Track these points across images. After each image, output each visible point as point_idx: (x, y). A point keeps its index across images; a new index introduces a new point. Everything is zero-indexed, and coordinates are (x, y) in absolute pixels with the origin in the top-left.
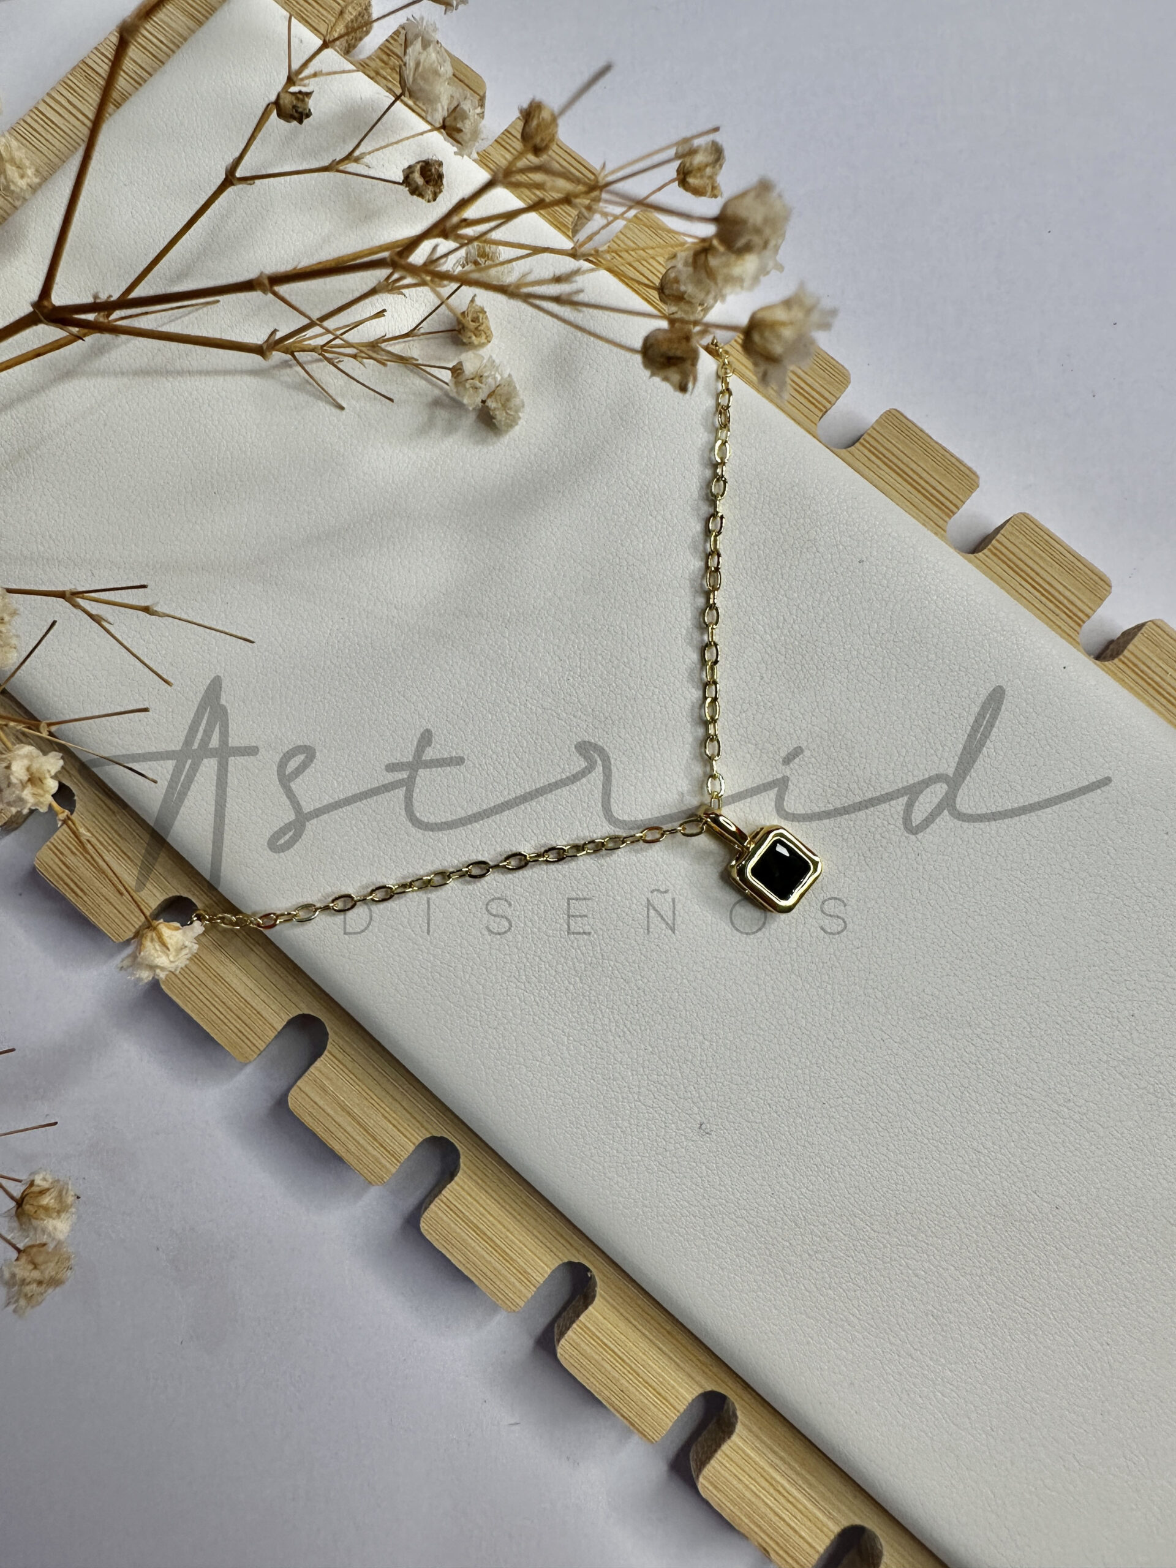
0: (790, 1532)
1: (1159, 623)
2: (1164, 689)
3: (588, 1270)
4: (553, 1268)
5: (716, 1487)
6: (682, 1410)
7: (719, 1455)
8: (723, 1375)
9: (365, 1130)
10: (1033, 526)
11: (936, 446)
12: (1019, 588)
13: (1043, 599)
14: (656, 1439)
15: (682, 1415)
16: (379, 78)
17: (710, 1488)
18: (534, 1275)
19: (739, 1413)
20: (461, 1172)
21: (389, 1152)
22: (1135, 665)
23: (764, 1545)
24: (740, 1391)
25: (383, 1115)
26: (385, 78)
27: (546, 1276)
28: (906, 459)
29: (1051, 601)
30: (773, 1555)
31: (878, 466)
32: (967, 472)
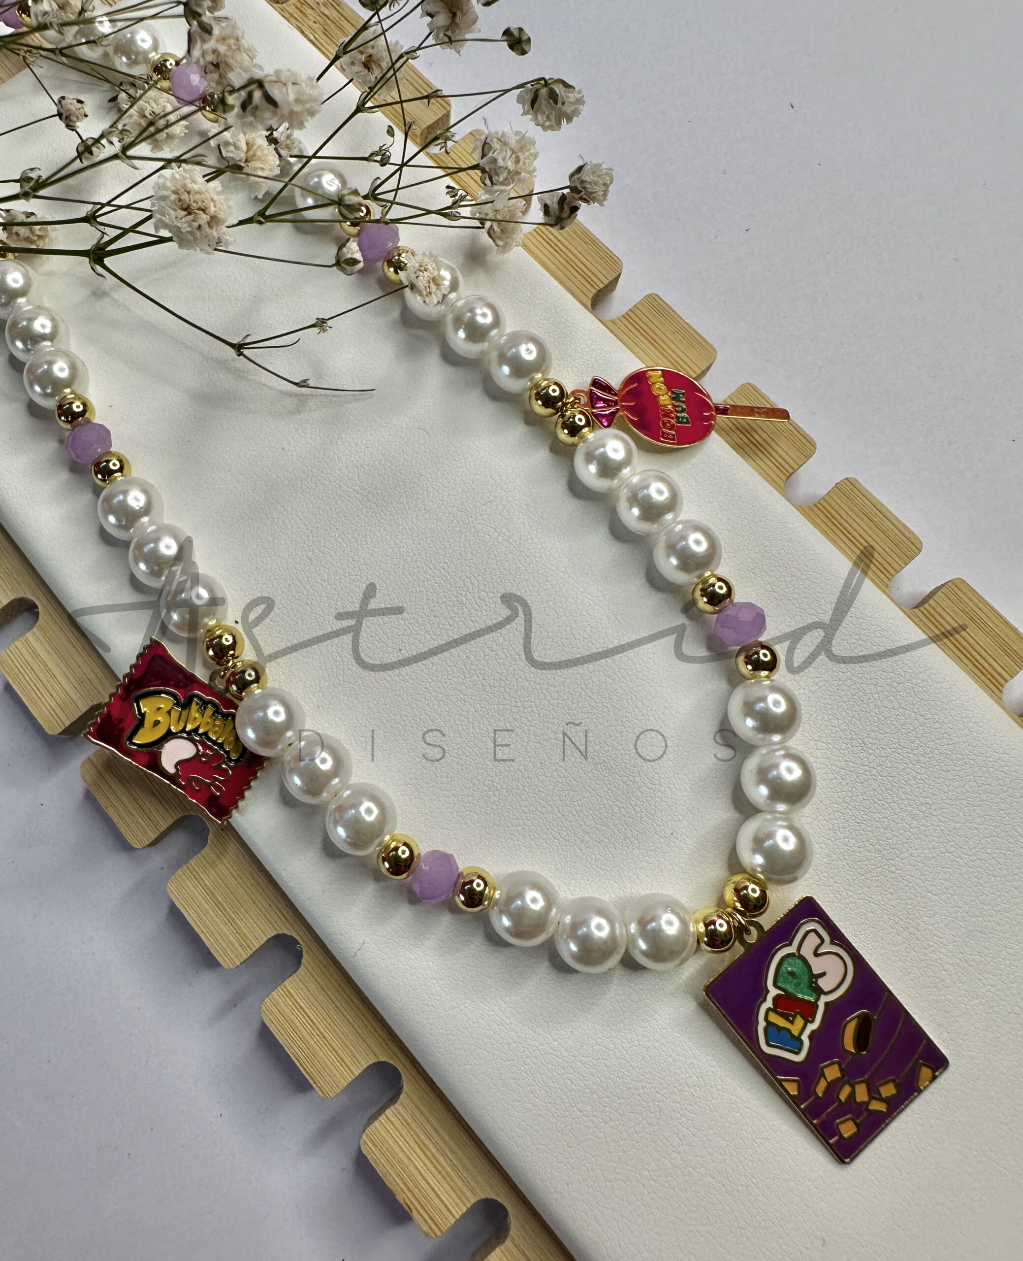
0: (433, 1196)
1: (854, 482)
2: (850, 534)
3: (299, 944)
4: (269, 937)
5: (374, 1144)
6: (357, 1074)
7: (382, 1118)
8: (396, 1050)
10: (755, 392)
11: (685, 326)
14: (331, 1094)
15: (357, 1078)
16: (292, 19)
17: (370, 1144)
18: (252, 941)
19: (404, 1083)
20: (208, 846)
22: (829, 512)
23: (409, 1203)
24: (407, 1063)
26: (296, 19)
27: (262, 943)
28: (659, 333)
30: (415, 1214)
32: (708, 347)
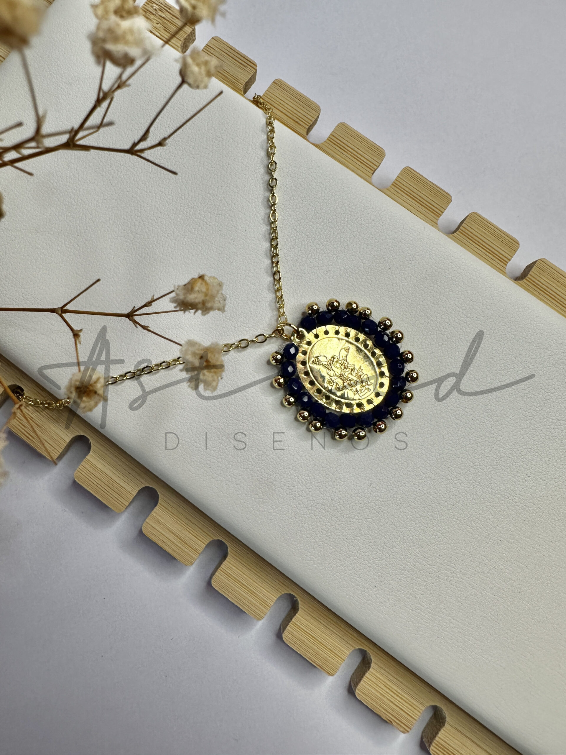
9: (180, 539)
12: (475, 249)
13: (487, 254)
21: (193, 549)
25: (189, 532)
29: (491, 254)
31: (402, 195)
